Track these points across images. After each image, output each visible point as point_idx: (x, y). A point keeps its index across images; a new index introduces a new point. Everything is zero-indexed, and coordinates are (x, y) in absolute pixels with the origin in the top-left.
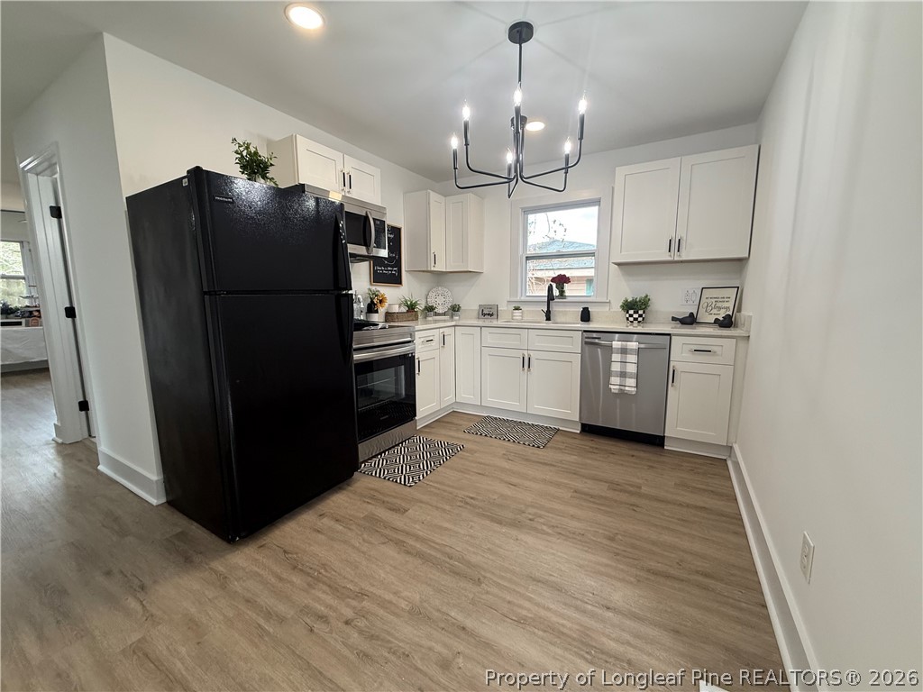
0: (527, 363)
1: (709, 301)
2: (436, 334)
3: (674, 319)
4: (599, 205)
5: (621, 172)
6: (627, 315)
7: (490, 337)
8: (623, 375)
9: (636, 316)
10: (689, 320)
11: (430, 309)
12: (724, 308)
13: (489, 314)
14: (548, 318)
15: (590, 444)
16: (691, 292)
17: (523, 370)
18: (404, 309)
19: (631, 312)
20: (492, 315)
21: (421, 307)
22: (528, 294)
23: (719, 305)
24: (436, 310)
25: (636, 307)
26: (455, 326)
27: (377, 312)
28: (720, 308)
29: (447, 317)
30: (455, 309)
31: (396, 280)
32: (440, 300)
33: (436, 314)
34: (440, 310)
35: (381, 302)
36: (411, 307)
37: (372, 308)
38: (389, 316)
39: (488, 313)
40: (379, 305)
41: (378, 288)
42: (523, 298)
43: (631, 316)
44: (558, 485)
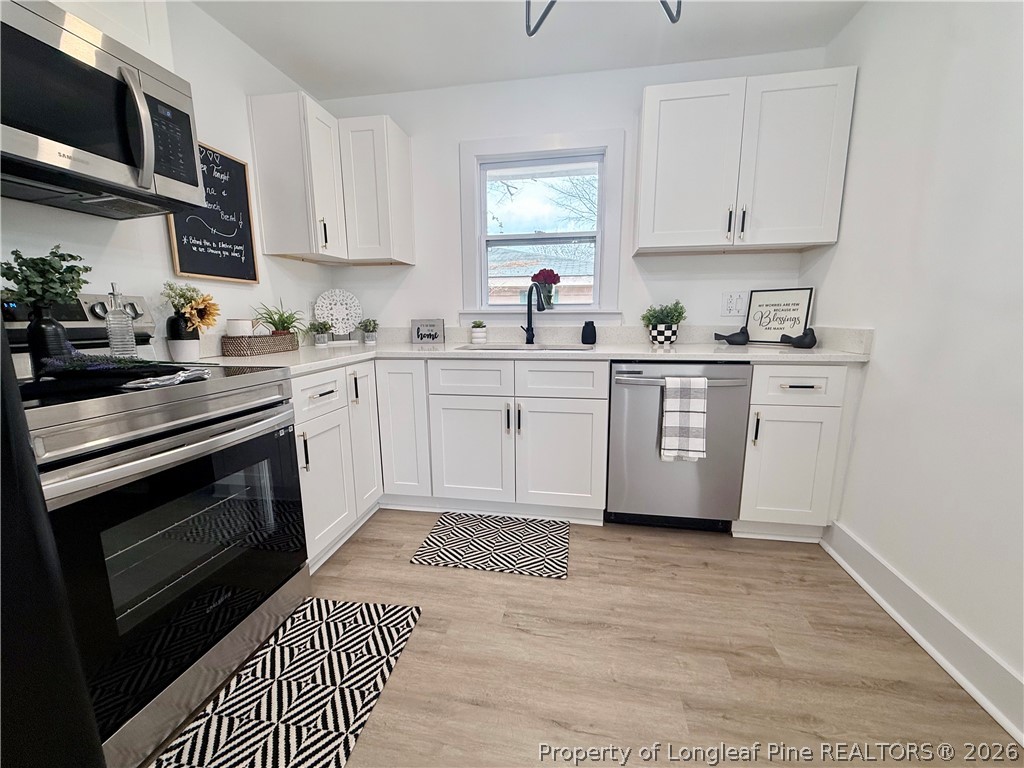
0: (514, 420)
1: (764, 309)
2: (340, 379)
3: (718, 337)
4: (602, 161)
5: (652, 94)
6: (655, 333)
7: (442, 377)
8: (684, 432)
9: (668, 333)
10: (741, 339)
11: (320, 329)
12: (791, 319)
13: (429, 336)
14: (530, 341)
15: (628, 548)
16: (735, 297)
17: (508, 433)
18: (265, 330)
19: (661, 327)
20: (434, 337)
21: (302, 324)
22: (490, 303)
23: (781, 314)
24: (333, 330)
25: (664, 320)
26: (375, 359)
27: (195, 335)
28: (783, 320)
29: (354, 343)
30: (368, 328)
31: (244, 270)
32: (339, 313)
33: (333, 338)
34: (340, 329)
35: (202, 314)
36: (283, 326)
37: (178, 328)
38: (229, 344)
39: (427, 333)
40: (196, 320)
41: (193, 284)
42: (485, 309)
43: (661, 333)
44: (643, 690)
